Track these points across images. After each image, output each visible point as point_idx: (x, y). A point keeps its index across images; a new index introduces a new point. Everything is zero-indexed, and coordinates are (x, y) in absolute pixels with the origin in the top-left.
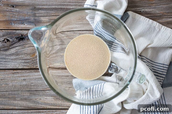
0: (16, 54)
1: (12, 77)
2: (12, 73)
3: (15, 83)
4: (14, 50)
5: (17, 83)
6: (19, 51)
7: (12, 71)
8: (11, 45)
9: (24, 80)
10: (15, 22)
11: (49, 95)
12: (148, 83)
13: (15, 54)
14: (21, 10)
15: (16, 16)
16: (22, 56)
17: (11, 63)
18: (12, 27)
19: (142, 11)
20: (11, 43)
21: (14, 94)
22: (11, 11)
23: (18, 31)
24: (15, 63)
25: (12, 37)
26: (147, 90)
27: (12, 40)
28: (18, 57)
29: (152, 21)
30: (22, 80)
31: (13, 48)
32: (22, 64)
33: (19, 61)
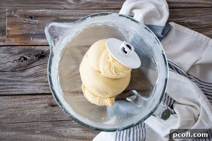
0: (35, 76)
1: (30, 104)
2: (31, 99)
3: (34, 111)
4: (33, 70)
5: (36, 112)
6: (39, 72)
7: (31, 96)
8: (29, 64)
9: (45, 107)
10: (34, 36)
11: (76, 126)
12: (199, 107)
13: (33, 75)
14: (41, 22)
15: (36, 29)
16: (43, 78)
17: (28, 86)
18: (30, 43)
19: (185, 22)
20: (28, 61)
21: (33, 126)
22: (29, 23)
23: (37, 47)
24: (34, 87)
25: (30, 54)
26: (199, 115)
27: (30, 58)
28: (37, 79)
29: (198, 33)
30: (42, 107)
31: (31, 68)
32: (42, 87)
33: (39, 84)
